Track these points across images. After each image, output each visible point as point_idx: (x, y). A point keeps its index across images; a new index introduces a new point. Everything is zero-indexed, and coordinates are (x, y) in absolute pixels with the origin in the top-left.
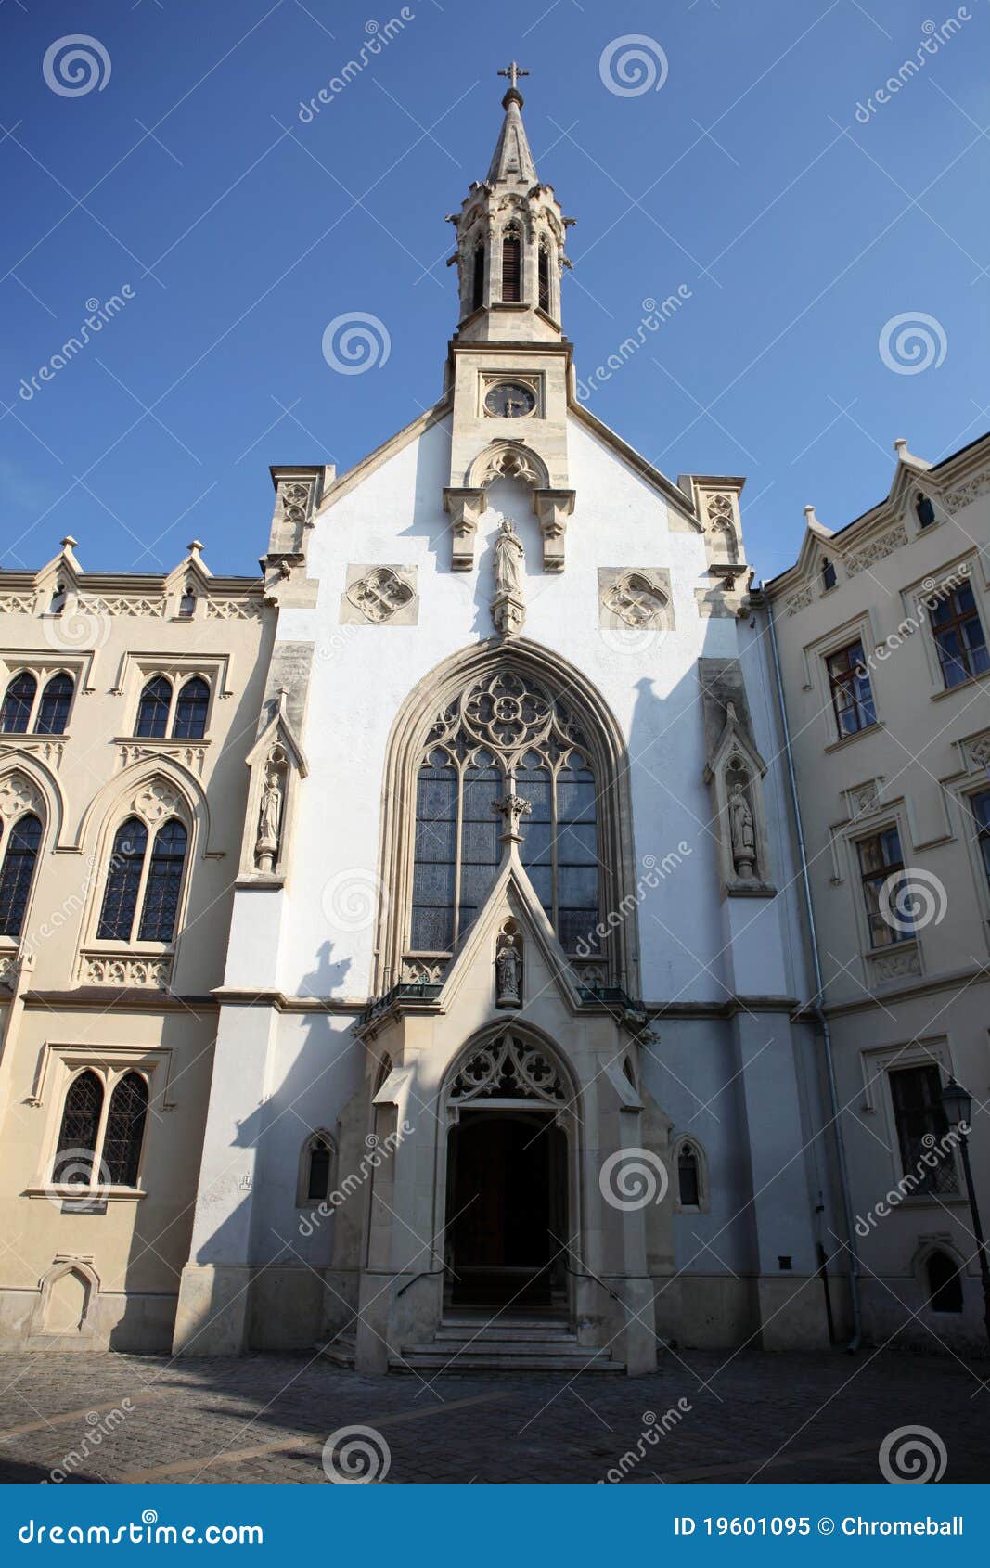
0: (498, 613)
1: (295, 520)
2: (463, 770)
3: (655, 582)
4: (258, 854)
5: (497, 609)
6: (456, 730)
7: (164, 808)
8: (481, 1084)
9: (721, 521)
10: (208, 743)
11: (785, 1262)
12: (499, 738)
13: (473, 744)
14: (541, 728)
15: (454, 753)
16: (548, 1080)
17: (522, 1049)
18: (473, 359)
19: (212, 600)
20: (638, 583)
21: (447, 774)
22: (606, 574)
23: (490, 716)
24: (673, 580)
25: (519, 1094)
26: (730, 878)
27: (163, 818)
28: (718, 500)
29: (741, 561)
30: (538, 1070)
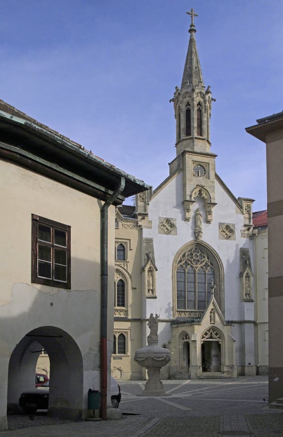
0: (197, 234)
1: (143, 202)
2: (187, 270)
3: (232, 228)
4: (148, 290)
5: (197, 233)
6: (184, 261)
7: (119, 277)
8: (207, 337)
9: (248, 211)
10: (128, 262)
11: (250, 364)
12: (194, 263)
13: (189, 264)
14: (203, 261)
15: (184, 266)
16: (218, 336)
17: (214, 331)
18: (191, 156)
19: (123, 223)
20: (227, 227)
21: (183, 271)
22: (221, 224)
23: (192, 258)
24: (236, 227)
25: (213, 338)
26: (245, 298)
27: (118, 279)
28: (248, 205)
29: (252, 224)
30: (216, 334)
